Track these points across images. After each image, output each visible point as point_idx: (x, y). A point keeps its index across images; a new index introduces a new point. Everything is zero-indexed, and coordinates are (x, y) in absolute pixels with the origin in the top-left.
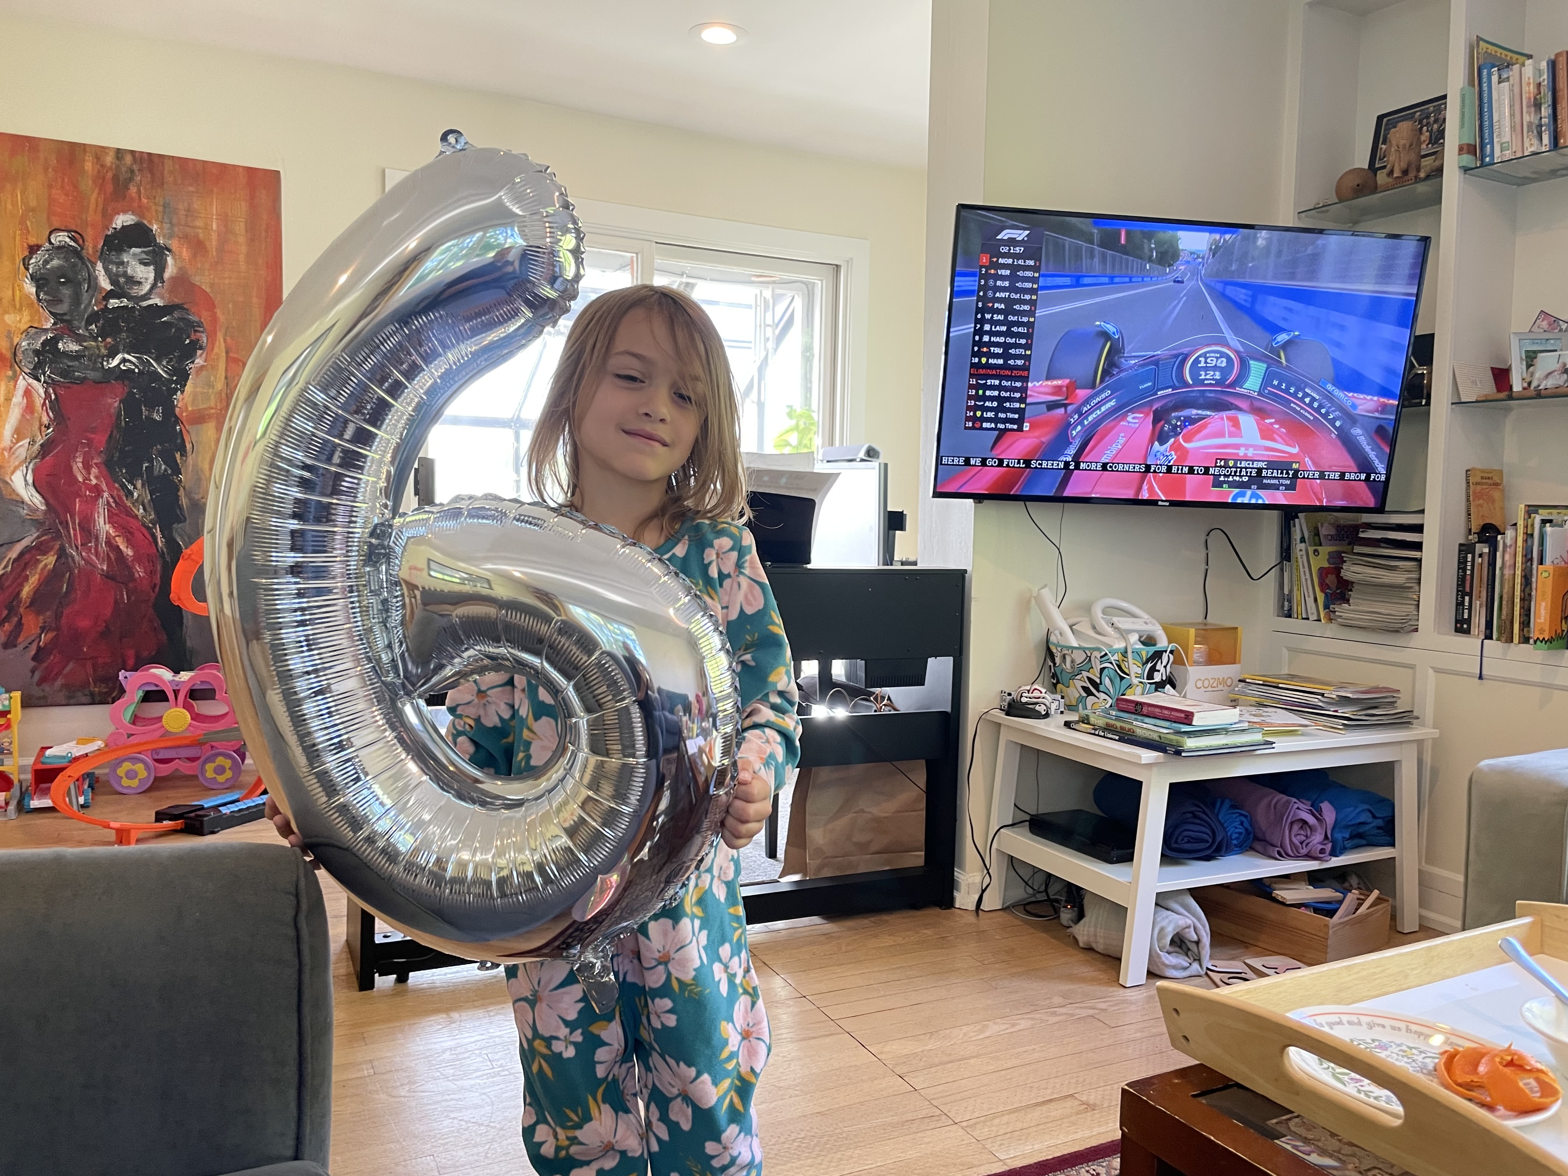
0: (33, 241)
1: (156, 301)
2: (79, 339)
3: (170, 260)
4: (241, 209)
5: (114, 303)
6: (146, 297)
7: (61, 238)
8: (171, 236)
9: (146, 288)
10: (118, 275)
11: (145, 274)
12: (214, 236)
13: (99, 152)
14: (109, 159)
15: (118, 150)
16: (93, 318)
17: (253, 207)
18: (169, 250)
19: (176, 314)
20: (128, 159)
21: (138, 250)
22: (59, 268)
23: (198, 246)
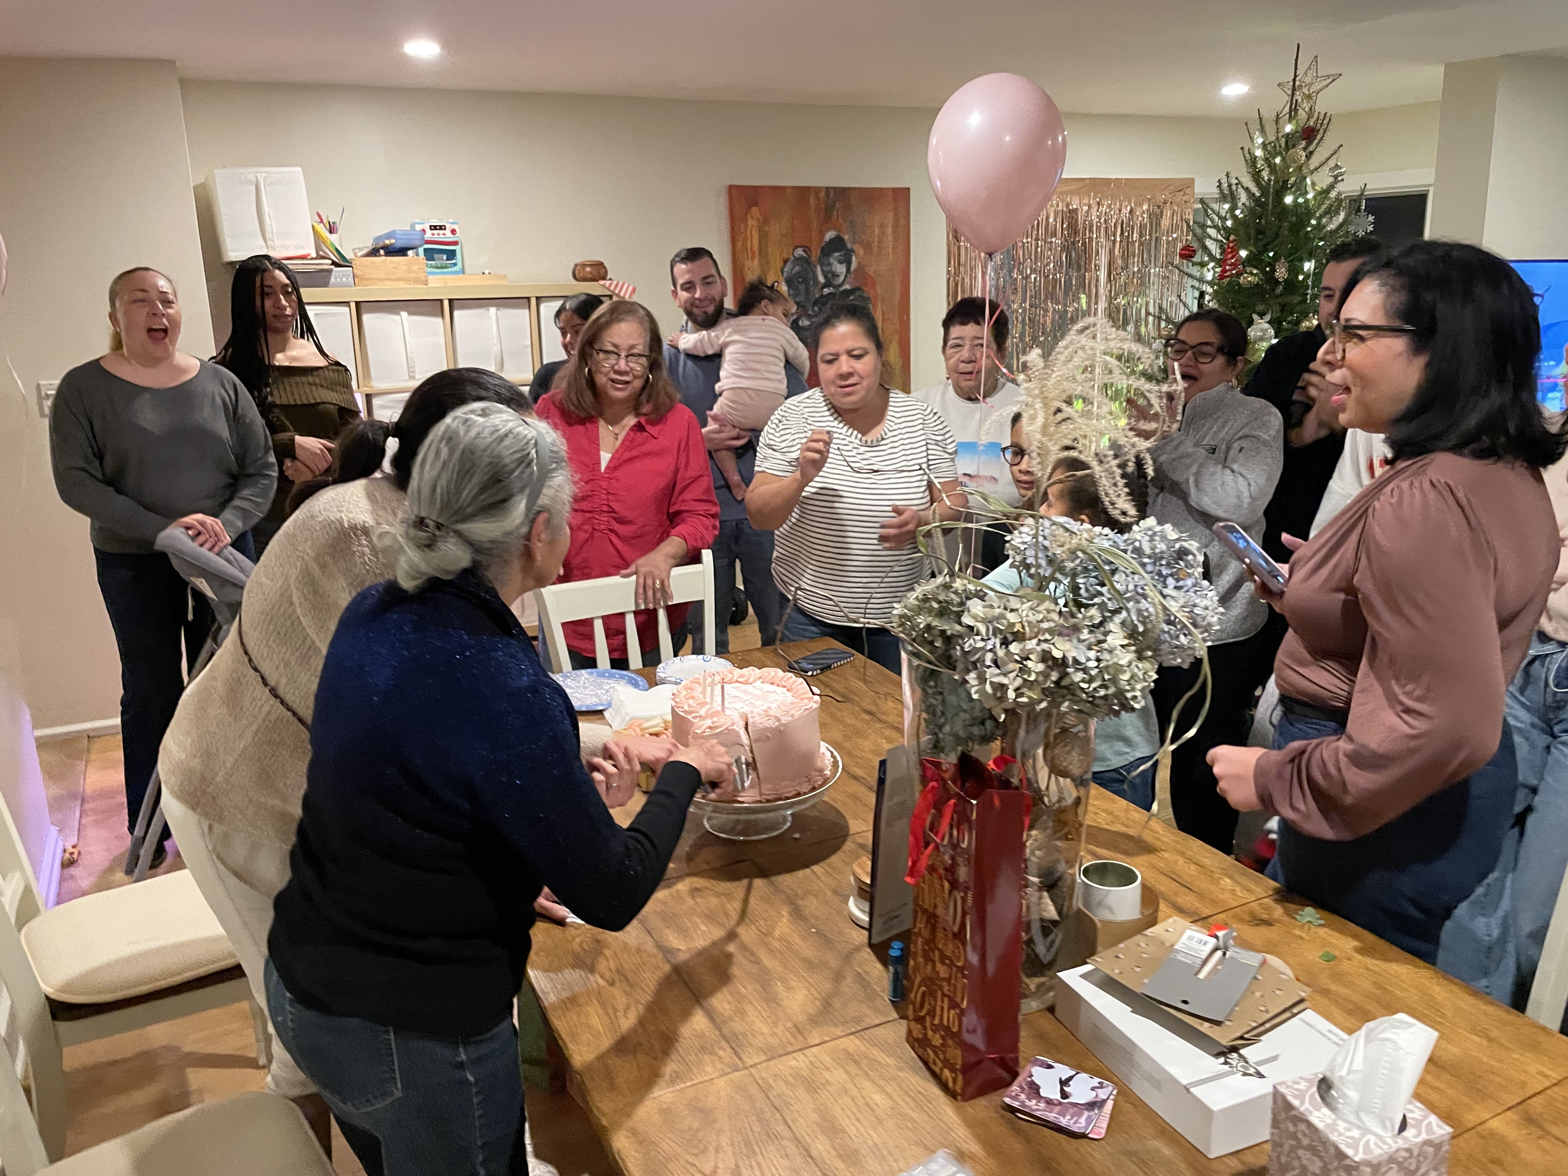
0: (785, 256)
1: (847, 287)
2: (809, 317)
3: (854, 258)
4: (890, 218)
5: (826, 291)
6: (842, 284)
7: (800, 252)
8: (854, 242)
9: (842, 278)
10: (828, 272)
11: (841, 269)
12: (876, 239)
13: (817, 190)
14: (822, 194)
15: (827, 188)
16: (816, 302)
17: (896, 215)
18: (853, 251)
19: (858, 293)
20: (832, 194)
21: (837, 254)
22: (797, 273)
23: (868, 247)
